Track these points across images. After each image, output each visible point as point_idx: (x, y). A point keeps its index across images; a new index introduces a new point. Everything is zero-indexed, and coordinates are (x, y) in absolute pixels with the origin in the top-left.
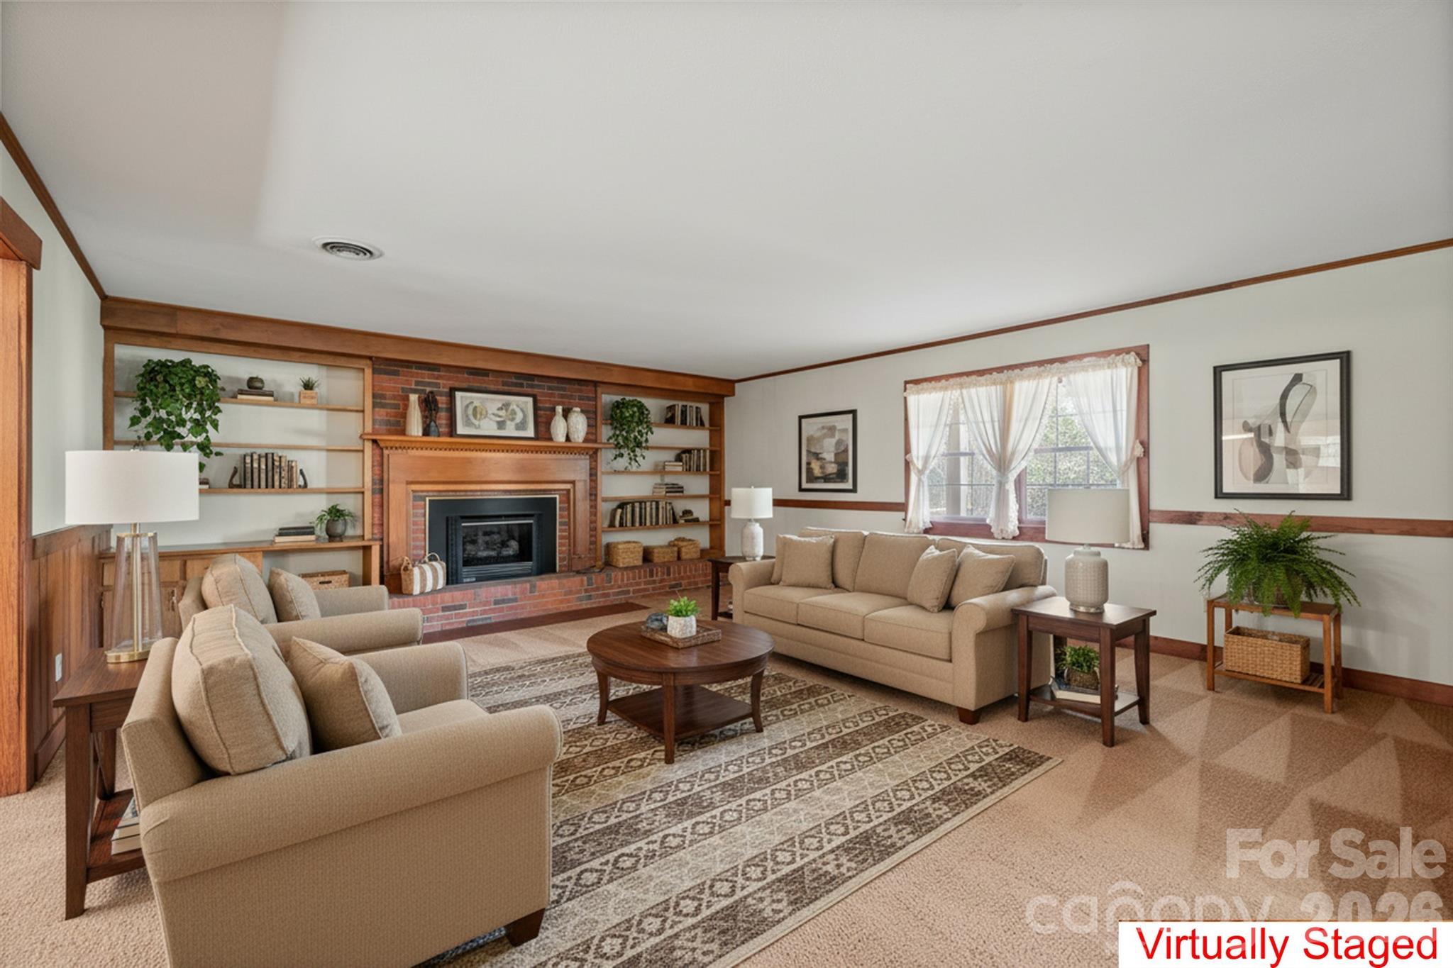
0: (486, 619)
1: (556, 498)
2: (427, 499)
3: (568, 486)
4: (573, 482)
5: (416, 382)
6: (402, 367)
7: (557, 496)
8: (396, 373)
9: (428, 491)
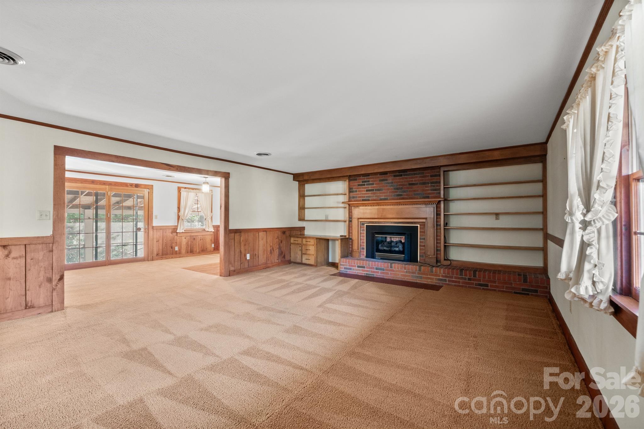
0: (372, 274)
1: (418, 226)
2: (365, 225)
3: (424, 220)
4: (426, 219)
5: (362, 181)
6: (358, 177)
7: (419, 225)
8: (356, 180)
9: (365, 222)
